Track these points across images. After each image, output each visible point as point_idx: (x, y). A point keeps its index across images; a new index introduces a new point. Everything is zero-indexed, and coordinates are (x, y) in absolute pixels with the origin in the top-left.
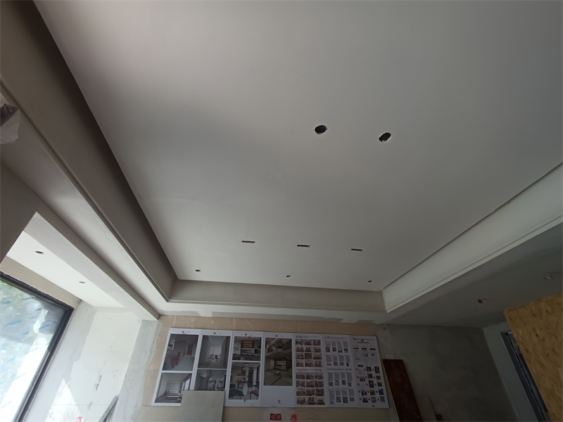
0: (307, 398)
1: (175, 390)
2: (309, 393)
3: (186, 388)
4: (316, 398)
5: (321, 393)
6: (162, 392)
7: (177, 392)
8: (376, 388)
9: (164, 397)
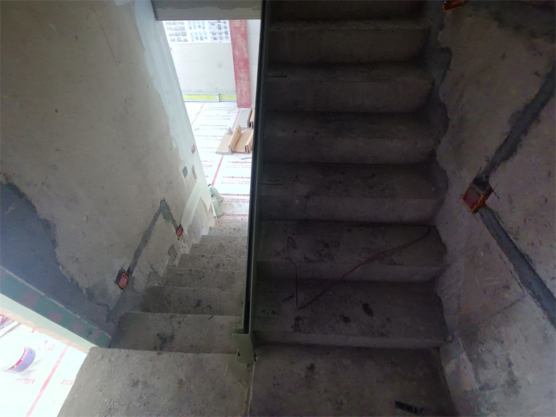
0: (176, 38)
2: (177, 35)
4: (182, 38)
5: (184, 34)
8: (223, 30)
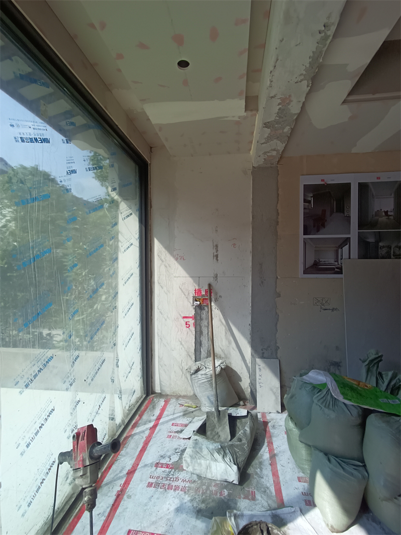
1: (329, 258)
3: (345, 255)
6: (310, 262)
7: (332, 261)
9: (315, 268)
